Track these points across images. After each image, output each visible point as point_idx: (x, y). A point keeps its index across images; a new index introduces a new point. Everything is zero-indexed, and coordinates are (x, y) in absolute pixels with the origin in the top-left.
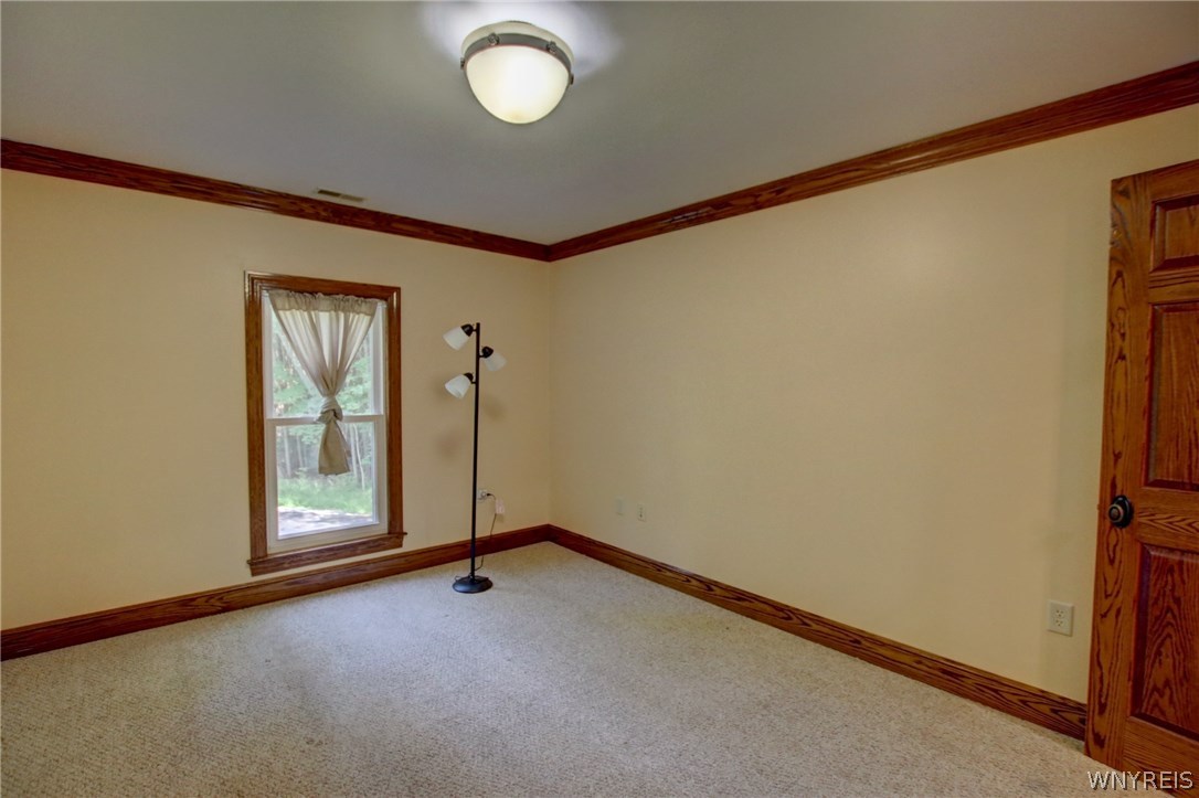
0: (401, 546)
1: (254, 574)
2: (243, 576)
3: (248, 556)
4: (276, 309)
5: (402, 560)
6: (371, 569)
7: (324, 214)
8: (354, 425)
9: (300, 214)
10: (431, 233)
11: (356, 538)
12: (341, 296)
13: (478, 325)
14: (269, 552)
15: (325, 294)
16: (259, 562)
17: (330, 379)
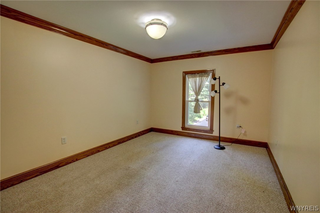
0: (212, 133)
1: (182, 130)
2: (180, 130)
3: (181, 127)
4: (188, 78)
5: (212, 137)
6: (204, 137)
7: (197, 56)
8: (202, 103)
9: (192, 57)
10: (224, 52)
11: (202, 129)
12: (201, 74)
13: (219, 77)
14: (185, 127)
15: (198, 74)
16: (183, 128)
17: (198, 92)
